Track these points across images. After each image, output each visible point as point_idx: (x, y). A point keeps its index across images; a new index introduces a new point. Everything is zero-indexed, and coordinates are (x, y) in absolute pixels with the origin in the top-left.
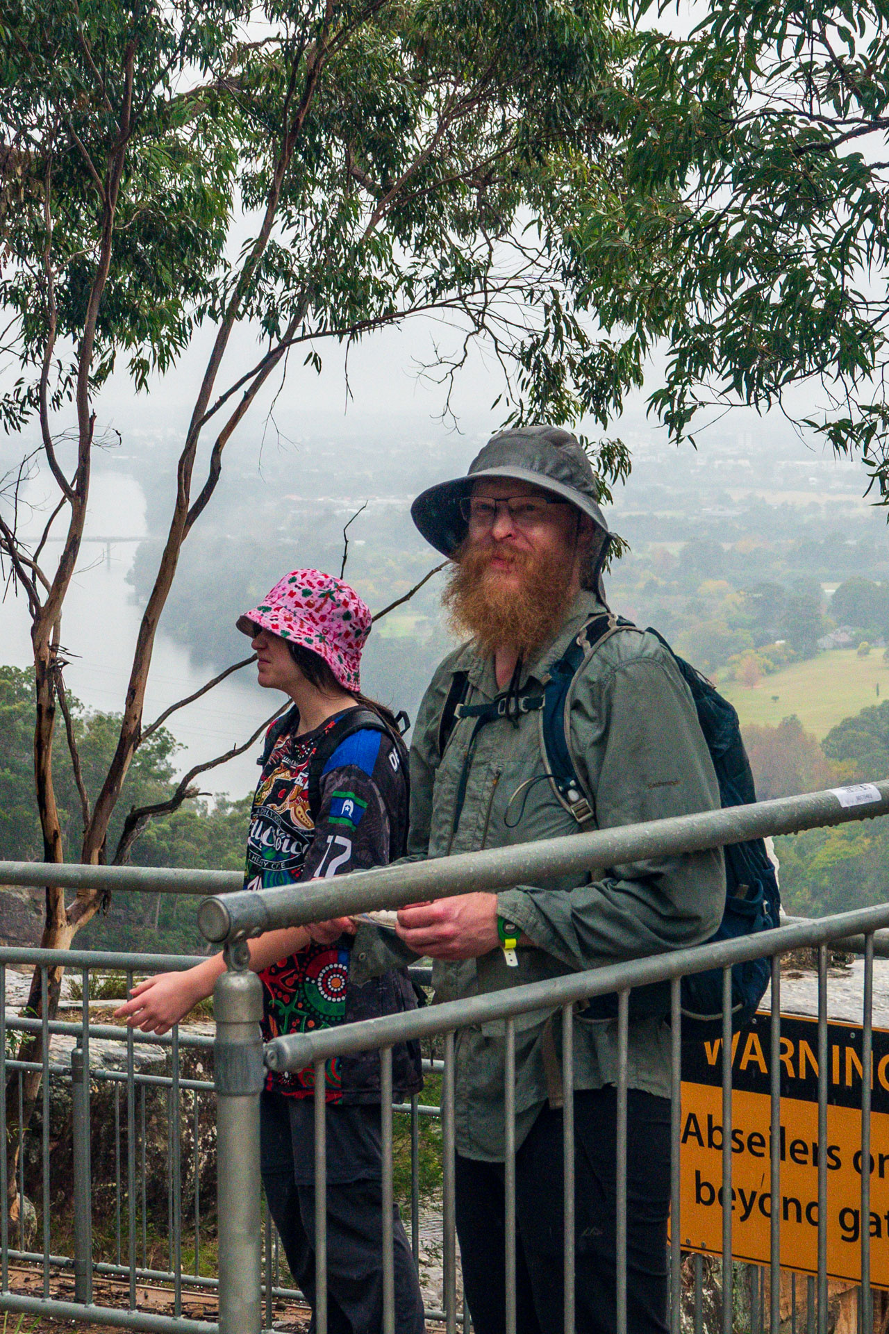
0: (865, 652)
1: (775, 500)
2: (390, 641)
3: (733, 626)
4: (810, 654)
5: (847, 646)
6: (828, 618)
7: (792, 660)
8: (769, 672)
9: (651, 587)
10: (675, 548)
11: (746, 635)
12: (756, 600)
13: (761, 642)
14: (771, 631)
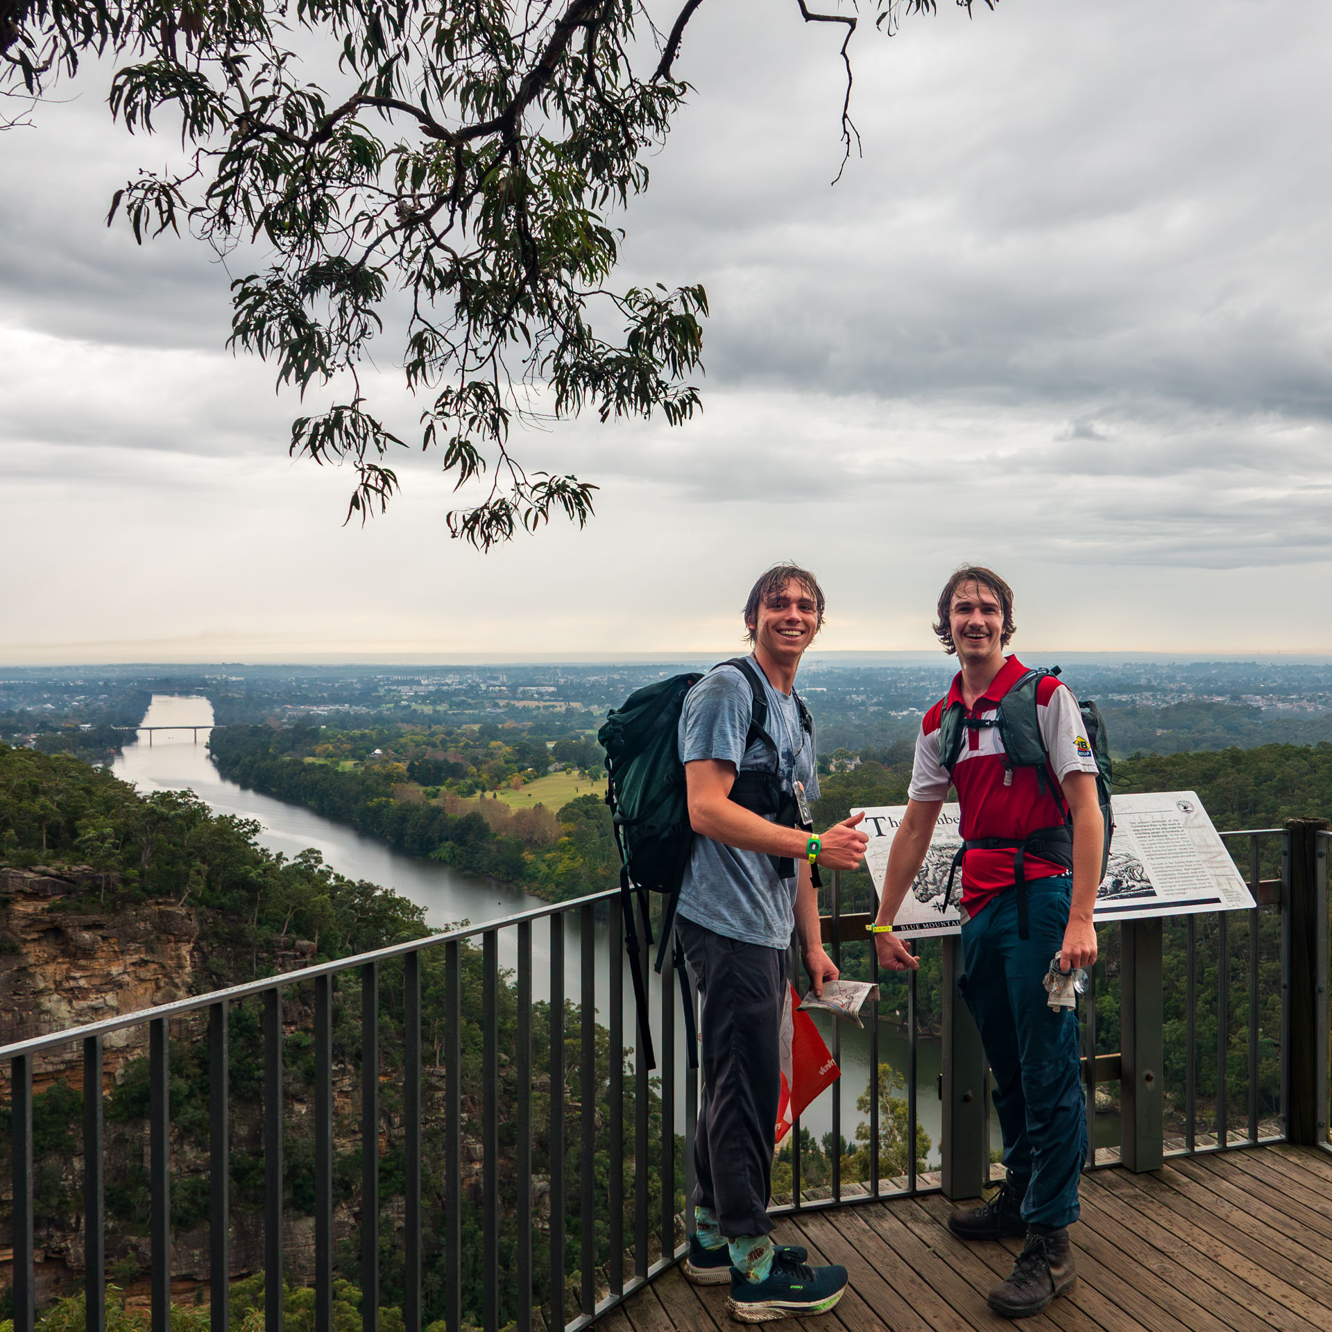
0: (569, 773)
1: (520, 704)
2: (343, 773)
3: (507, 762)
4: (545, 774)
5: (561, 770)
6: (552, 758)
7: (536, 777)
8: (526, 783)
9: (467, 746)
10: (476, 727)
11: (514, 767)
12: (518, 751)
13: (521, 769)
14: (526, 765)
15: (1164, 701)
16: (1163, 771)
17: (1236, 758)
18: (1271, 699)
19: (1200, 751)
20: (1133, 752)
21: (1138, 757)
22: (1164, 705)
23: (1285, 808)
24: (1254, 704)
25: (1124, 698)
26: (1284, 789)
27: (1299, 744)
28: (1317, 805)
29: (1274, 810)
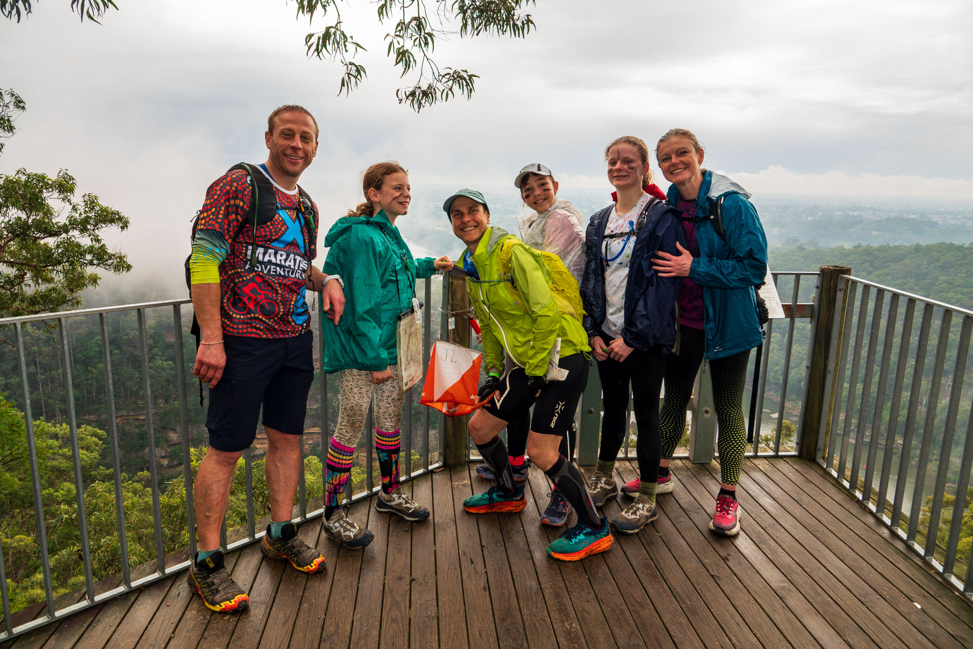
15: (879, 216)
16: (873, 254)
17: (917, 249)
18: (945, 218)
19: (897, 244)
20: (857, 244)
21: (859, 246)
22: (879, 219)
23: (944, 278)
24: (934, 220)
25: (855, 213)
26: (943, 268)
27: (958, 243)
28: (964, 277)
29: (937, 278)
